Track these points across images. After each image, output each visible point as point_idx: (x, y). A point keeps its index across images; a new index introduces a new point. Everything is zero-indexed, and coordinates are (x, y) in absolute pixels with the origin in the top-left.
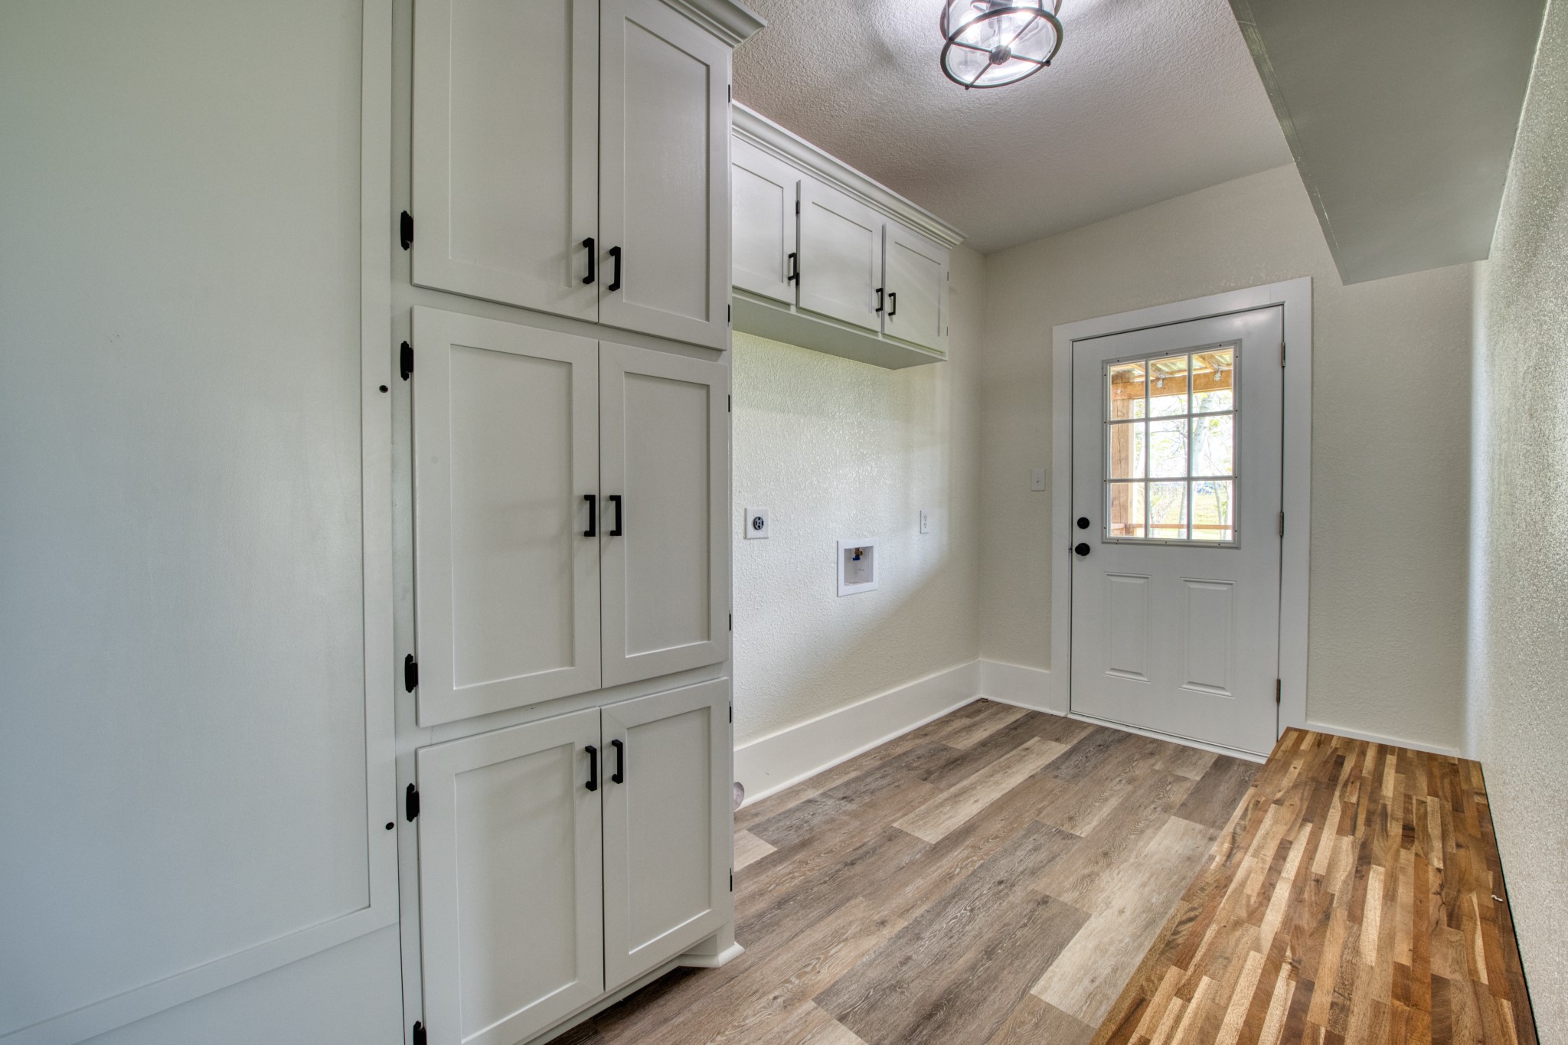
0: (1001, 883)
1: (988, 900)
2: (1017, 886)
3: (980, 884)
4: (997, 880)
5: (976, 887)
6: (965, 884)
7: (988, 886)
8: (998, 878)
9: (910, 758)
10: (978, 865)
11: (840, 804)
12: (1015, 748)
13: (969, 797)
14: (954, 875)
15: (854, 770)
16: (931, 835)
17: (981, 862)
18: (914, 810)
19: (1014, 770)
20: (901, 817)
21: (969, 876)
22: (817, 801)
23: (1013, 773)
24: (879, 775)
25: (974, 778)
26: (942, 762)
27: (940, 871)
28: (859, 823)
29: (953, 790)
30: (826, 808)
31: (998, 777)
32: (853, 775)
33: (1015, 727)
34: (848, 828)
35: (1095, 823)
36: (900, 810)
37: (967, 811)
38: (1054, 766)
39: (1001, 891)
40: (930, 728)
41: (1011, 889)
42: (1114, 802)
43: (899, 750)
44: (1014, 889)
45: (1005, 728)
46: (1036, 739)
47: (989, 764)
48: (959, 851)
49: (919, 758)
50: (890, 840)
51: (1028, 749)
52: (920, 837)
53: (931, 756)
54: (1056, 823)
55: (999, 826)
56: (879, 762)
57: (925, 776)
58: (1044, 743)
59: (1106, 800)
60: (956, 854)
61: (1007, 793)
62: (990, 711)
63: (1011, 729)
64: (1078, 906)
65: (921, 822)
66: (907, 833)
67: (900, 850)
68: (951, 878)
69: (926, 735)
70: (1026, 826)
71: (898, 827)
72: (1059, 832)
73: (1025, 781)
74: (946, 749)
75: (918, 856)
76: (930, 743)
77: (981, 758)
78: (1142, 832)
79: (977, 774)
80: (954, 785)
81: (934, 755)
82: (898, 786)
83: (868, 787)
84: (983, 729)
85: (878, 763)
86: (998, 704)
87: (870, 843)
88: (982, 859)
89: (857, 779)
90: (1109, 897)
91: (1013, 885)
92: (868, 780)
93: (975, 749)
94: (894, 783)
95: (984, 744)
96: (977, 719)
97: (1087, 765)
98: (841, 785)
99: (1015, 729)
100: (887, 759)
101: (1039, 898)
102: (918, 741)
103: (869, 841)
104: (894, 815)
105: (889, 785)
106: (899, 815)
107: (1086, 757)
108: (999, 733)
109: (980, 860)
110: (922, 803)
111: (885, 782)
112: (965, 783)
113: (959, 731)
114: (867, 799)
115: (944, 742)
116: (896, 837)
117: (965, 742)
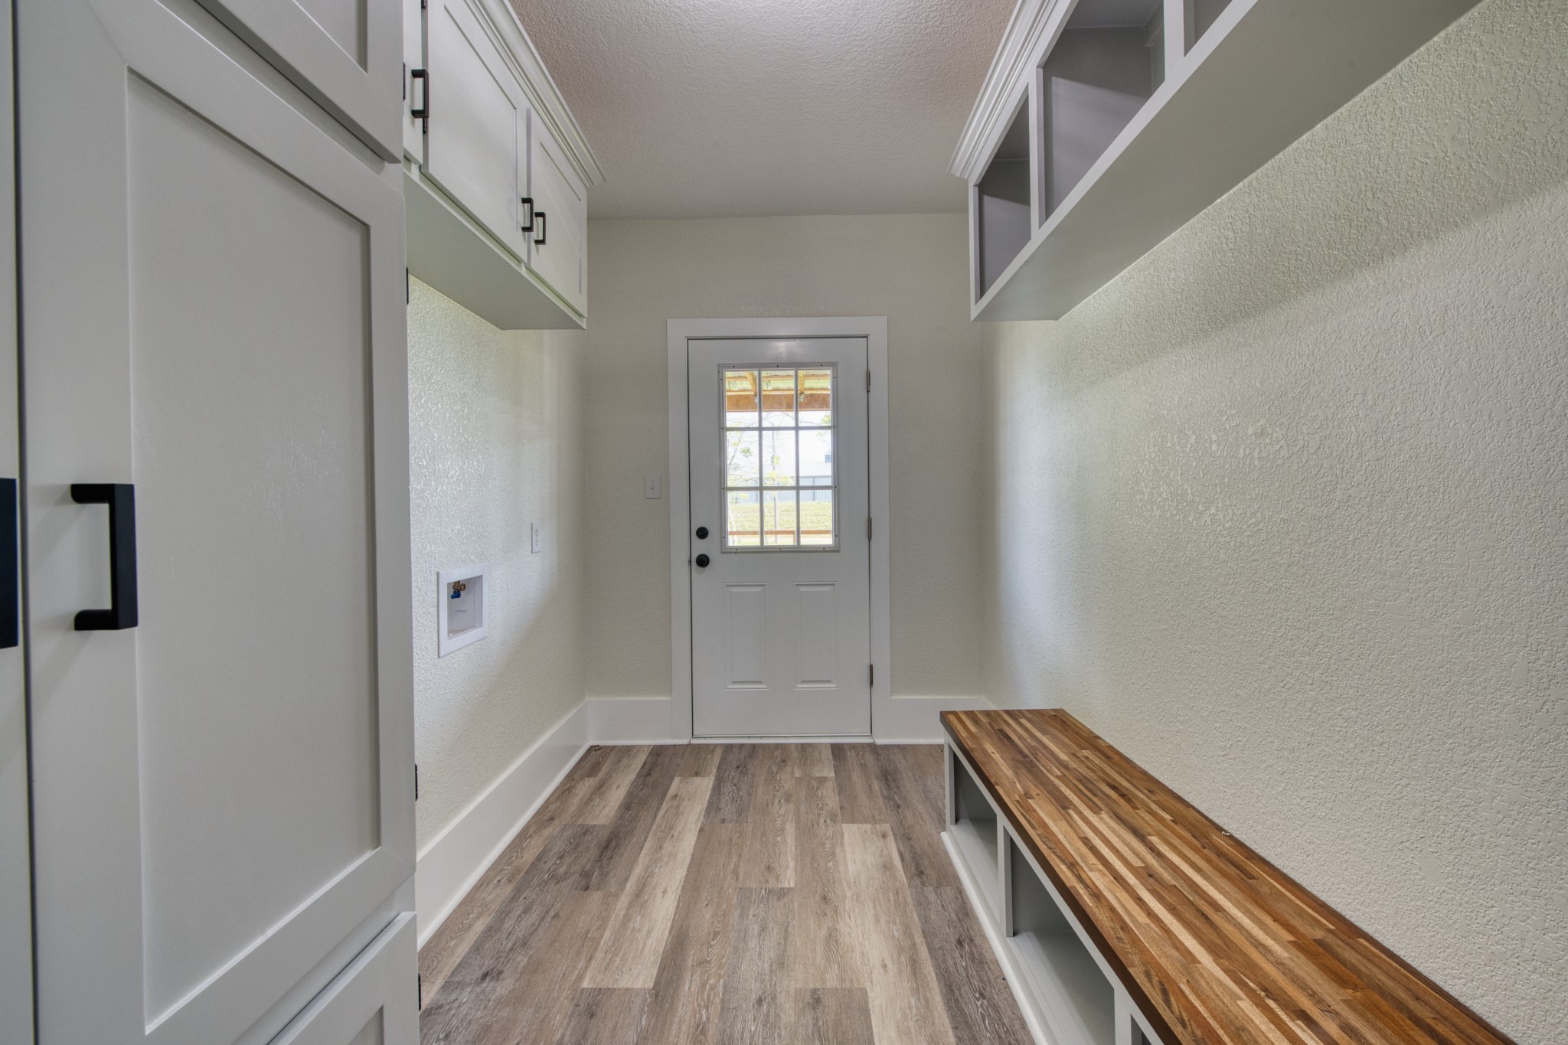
0: (760, 1001)
1: (764, 1038)
2: (778, 995)
3: (740, 1018)
4: (754, 1001)
5: (739, 1026)
6: (725, 1031)
7: (751, 1017)
8: (754, 997)
9: (550, 864)
10: (720, 989)
11: (483, 991)
12: (663, 799)
13: (654, 889)
14: (705, 1023)
15: (478, 918)
16: (640, 976)
17: (722, 981)
18: (598, 943)
19: (679, 829)
20: (587, 967)
21: (721, 1014)
22: (441, 1006)
23: (680, 833)
24: (519, 911)
25: (643, 859)
26: (593, 852)
27: (684, 1028)
28: (531, 1011)
29: (630, 887)
30: (464, 1010)
31: (668, 846)
32: (479, 927)
33: (647, 772)
34: (518, 1030)
35: (792, 864)
36: (579, 954)
37: (663, 909)
38: (713, 807)
39: (768, 1015)
40: (552, 807)
41: (775, 1004)
42: (790, 829)
43: (528, 857)
44: (778, 1001)
45: (638, 777)
46: (677, 780)
47: (648, 833)
48: (688, 981)
49: (561, 858)
50: (592, 1015)
51: (676, 796)
52: (629, 985)
53: (576, 849)
54: (760, 881)
55: (708, 916)
56: (510, 887)
57: (583, 883)
58: (687, 783)
59: (783, 830)
60: (687, 988)
61: (690, 865)
62: (609, 761)
63: (646, 776)
64: (848, 986)
65: (618, 961)
66: (609, 989)
67: (615, 1026)
68: (704, 1032)
69: (552, 819)
70: (734, 901)
71: (591, 986)
72: (770, 891)
73: (698, 838)
74: (587, 831)
75: (644, 1022)
76: (563, 830)
77: (635, 827)
78: (833, 854)
79: (644, 852)
80: (626, 880)
81: (577, 846)
82: (556, 916)
83: (513, 939)
84: (614, 787)
85: (508, 890)
86: (613, 748)
87: (566, 1039)
88: (720, 977)
89: (490, 932)
90: (863, 954)
91: (774, 998)
92: (508, 924)
93: (621, 818)
94: (547, 912)
95: (627, 806)
96: (601, 775)
97: (740, 794)
98: (469, 953)
99: (649, 774)
100: (519, 877)
101: (808, 998)
102: (548, 832)
103: (563, 1035)
104: (575, 967)
105: (542, 919)
106: (582, 963)
107: (735, 785)
108: (635, 785)
109: (718, 981)
110: (602, 928)
111: (533, 917)
112: (638, 871)
113: (590, 799)
114: (522, 960)
115: (580, 821)
116: (597, 1005)
117: (606, 812)
